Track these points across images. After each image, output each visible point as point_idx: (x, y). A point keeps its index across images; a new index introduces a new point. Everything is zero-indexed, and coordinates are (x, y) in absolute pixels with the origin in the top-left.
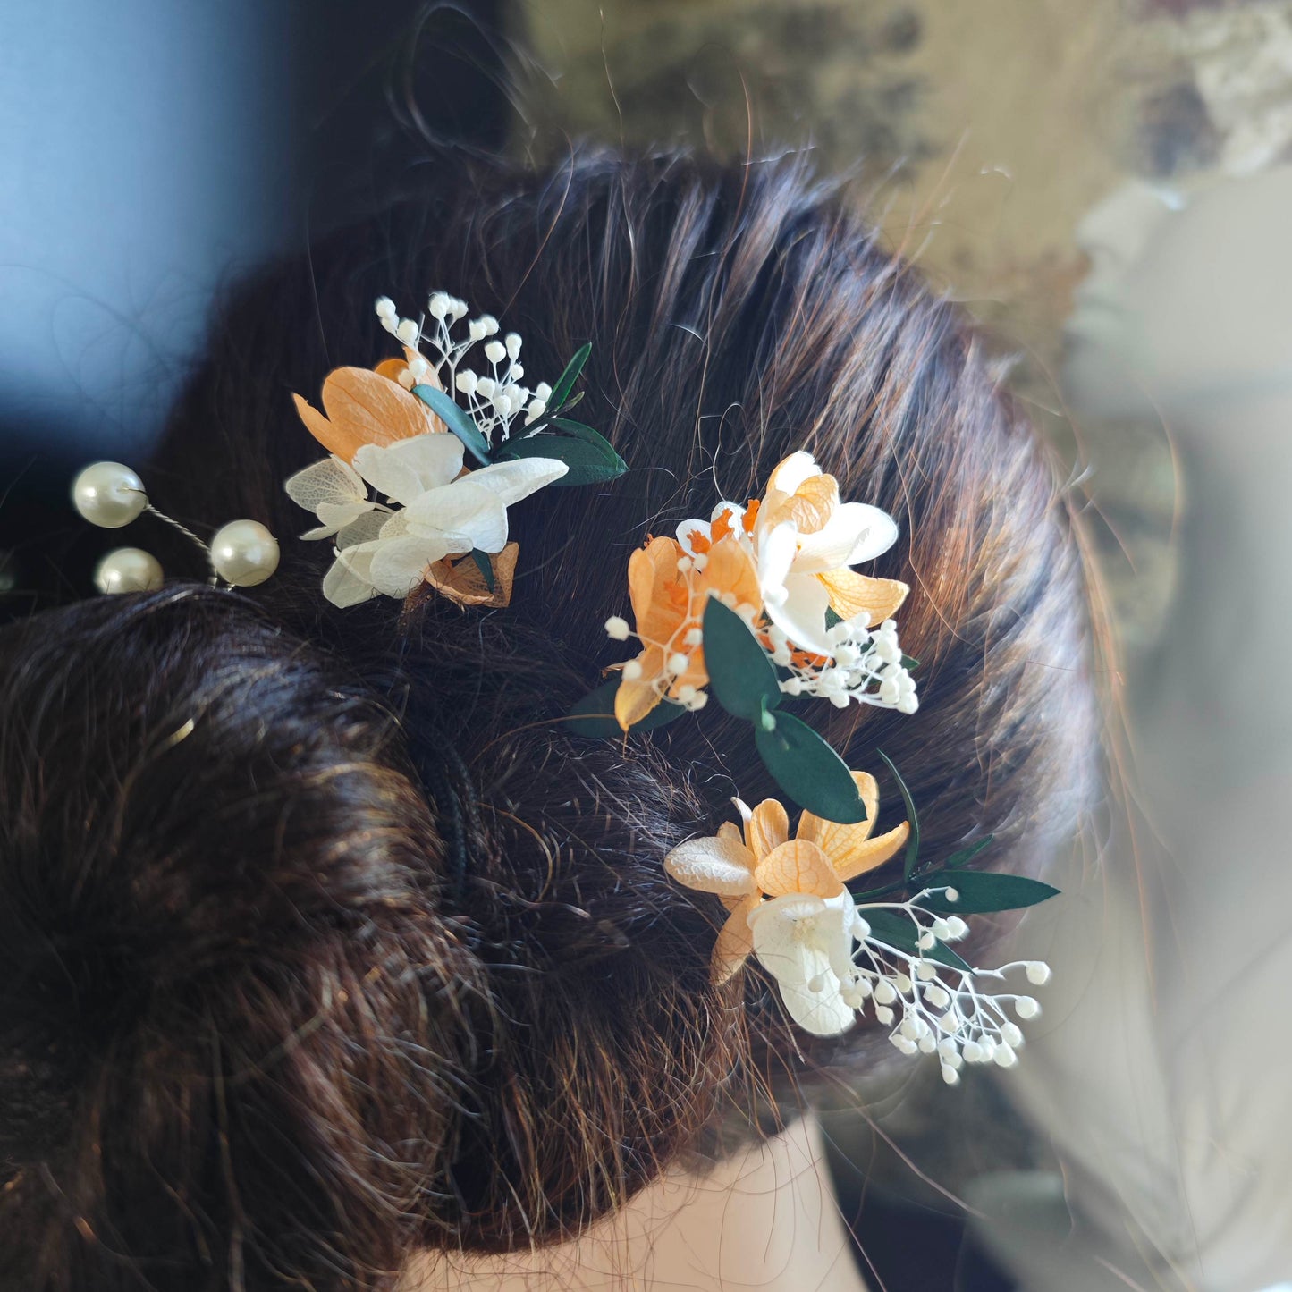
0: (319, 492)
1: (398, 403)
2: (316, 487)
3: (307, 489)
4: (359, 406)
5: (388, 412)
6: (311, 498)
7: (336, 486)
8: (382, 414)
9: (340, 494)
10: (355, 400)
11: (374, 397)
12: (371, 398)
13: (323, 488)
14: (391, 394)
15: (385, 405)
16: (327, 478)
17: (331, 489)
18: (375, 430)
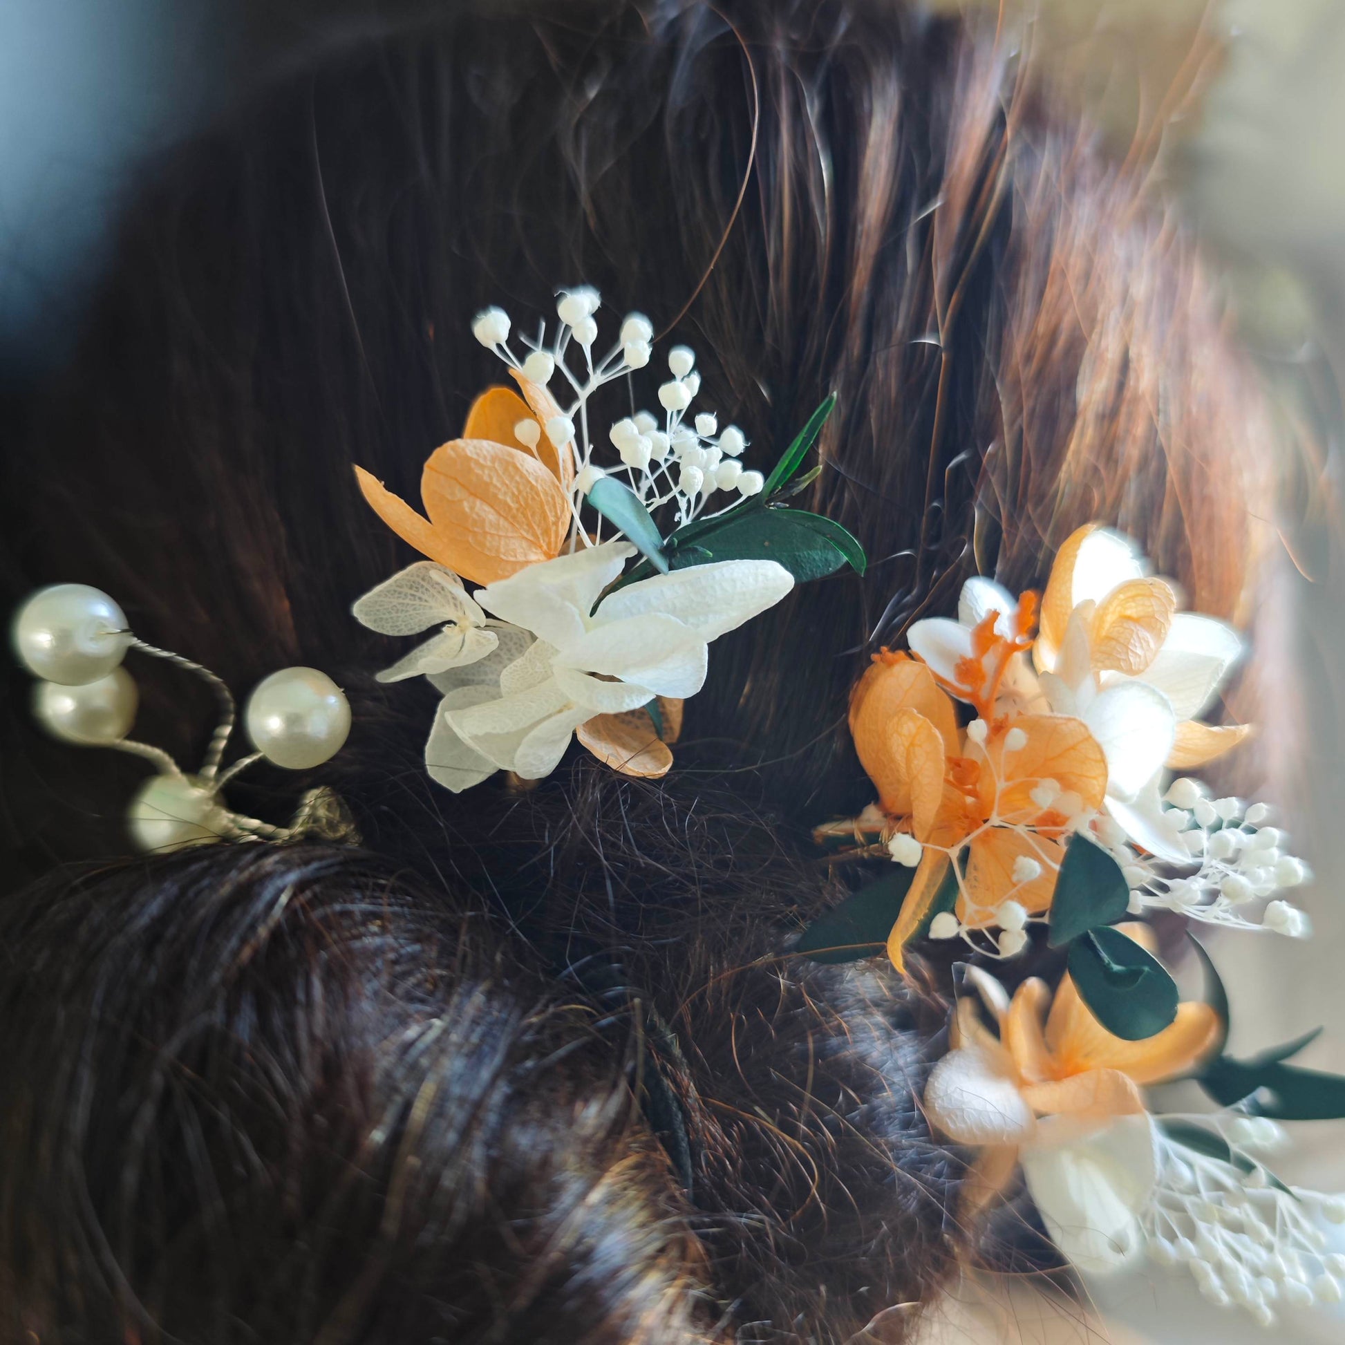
0: (399, 607)
1: (532, 487)
2: (395, 601)
3: (380, 606)
4: (478, 503)
5: (518, 502)
6: (387, 616)
7: (424, 597)
8: (509, 507)
9: (431, 608)
10: (471, 494)
11: (499, 485)
12: (495, 486)
13: (407, 601)
14: (522, 476)
15: (513, 494)
16: (411, 588)
17: (417, 602)
18: (501, 533)
